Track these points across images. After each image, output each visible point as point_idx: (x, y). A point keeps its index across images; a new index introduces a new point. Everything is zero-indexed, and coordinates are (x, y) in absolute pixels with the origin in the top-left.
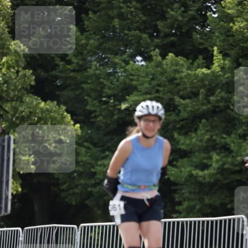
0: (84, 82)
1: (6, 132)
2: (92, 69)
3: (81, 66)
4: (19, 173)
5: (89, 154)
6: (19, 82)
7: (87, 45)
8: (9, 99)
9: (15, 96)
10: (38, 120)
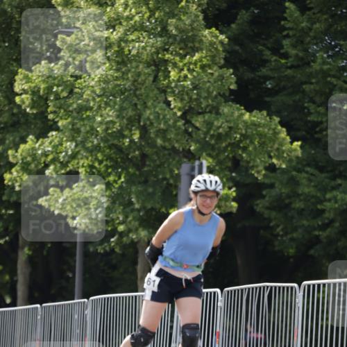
0: (305, 83)
1: (197, 157)
2: (317, 64)
3: (302, 59)
5: (313, 184)
6: (214, 87)
7: (310, 29)
8: (200, 111)
9: (207, 106)
10: (240, 138)
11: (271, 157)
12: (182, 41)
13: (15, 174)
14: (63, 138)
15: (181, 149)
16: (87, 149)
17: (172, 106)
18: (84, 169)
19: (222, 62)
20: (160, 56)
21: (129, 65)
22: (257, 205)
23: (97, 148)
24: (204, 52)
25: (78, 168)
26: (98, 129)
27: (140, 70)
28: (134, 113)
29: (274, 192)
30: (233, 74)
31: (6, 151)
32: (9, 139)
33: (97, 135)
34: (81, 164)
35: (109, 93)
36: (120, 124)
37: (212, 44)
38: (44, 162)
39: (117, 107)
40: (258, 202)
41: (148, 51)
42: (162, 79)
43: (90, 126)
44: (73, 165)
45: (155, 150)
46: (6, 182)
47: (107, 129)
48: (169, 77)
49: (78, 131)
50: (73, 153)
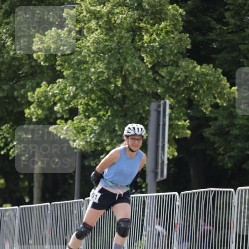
0: (241, 44)
1: (162, 98)
3: (239, 26)
4: (174, 138)
6: (175, 47)
7: (245, 5)
8: (165, 64)
9: (170, 61)
10: (193, 84)
11: (215, 98)
12: (153, 13)
13: (33, 109)
14: (66, 84)
15: (151, 92)
16: (84, 92)
17: (145, 61)
18: (81, 106)
19: (181, 29)
20: (136, 24)
21: (114, 31)
22: (205, 132)
23: (91, 91)
24: (168, 21)
25: (78, 105)
26: (92, 77)
27: (122, 35)
28: (118, 65)
29: (217, 123)
30: (189, 37)
31: (26, 93)
32: (29, 84)
33: (91, 82)
34: (79, 102)
35: (100, 51)
36: (108, 73)
37: (174, 16)
38: (54, 101)
39: (105, 61)
40: (206, 130)
41: (128, 21)
42: (138, 41)
43: (86, 75)
44: (73, 103)
45: (132, 92)
46: (26, 115)
47: (98, 77)
48: (143, 40)
49: (78, 79)
50: (74, 94)
